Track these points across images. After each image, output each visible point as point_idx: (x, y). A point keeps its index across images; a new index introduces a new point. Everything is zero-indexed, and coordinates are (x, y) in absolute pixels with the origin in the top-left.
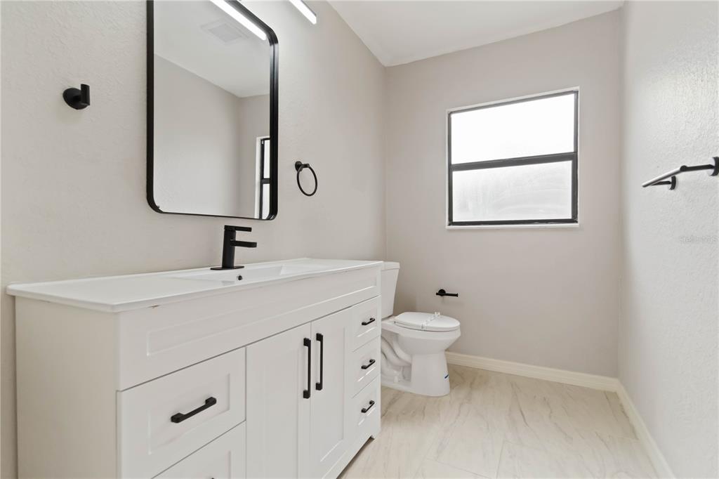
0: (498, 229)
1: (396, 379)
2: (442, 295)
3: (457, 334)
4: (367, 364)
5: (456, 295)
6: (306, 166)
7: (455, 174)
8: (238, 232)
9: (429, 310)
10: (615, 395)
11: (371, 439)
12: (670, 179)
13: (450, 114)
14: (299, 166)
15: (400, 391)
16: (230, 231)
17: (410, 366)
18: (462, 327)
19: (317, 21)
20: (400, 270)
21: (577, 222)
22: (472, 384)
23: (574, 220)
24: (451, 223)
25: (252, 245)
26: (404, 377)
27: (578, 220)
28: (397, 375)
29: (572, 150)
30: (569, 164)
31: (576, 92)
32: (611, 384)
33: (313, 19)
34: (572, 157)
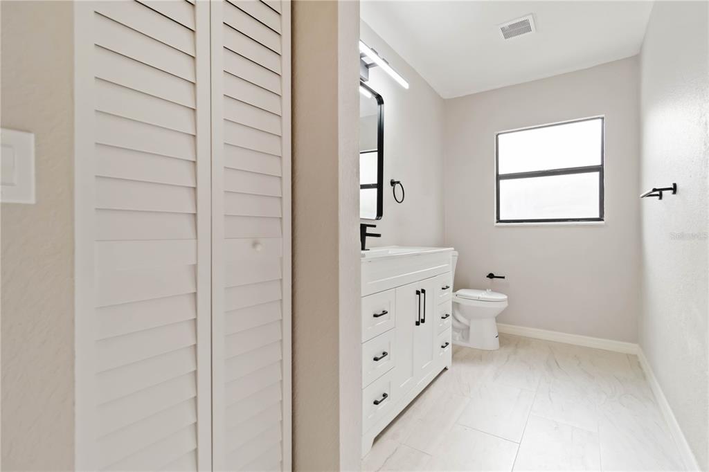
0: (537, 226)
1: (457, 338)
2: (491, 278)
3: (505, 305)
4: (445, 316)
5: (503, 278)
6: (398, 182)
7: (502, 182)
8: (367, 228)
9: (483, 288)
10: (636, 356)
11: (446, 369)
12: (658, 193)
13: (497, 136)
14: (393, 183)
15: (460, 346)
16: (363, 227)
17: (468, 328)
18: (508, 299)
19: (410, 86)
20: (458, 257)
21: (603, 220)
22: (516, 345)
23: (601, 219)
24: (499, 221)
25: (378, 235)
26: (463, 337)
27: (605, 219)
28: (458, 336)
29: (599, 163)
30: (597, 174)
31: (603, 118)
32: (632, 348)
33: (406, 85)
34: (600, 169)
